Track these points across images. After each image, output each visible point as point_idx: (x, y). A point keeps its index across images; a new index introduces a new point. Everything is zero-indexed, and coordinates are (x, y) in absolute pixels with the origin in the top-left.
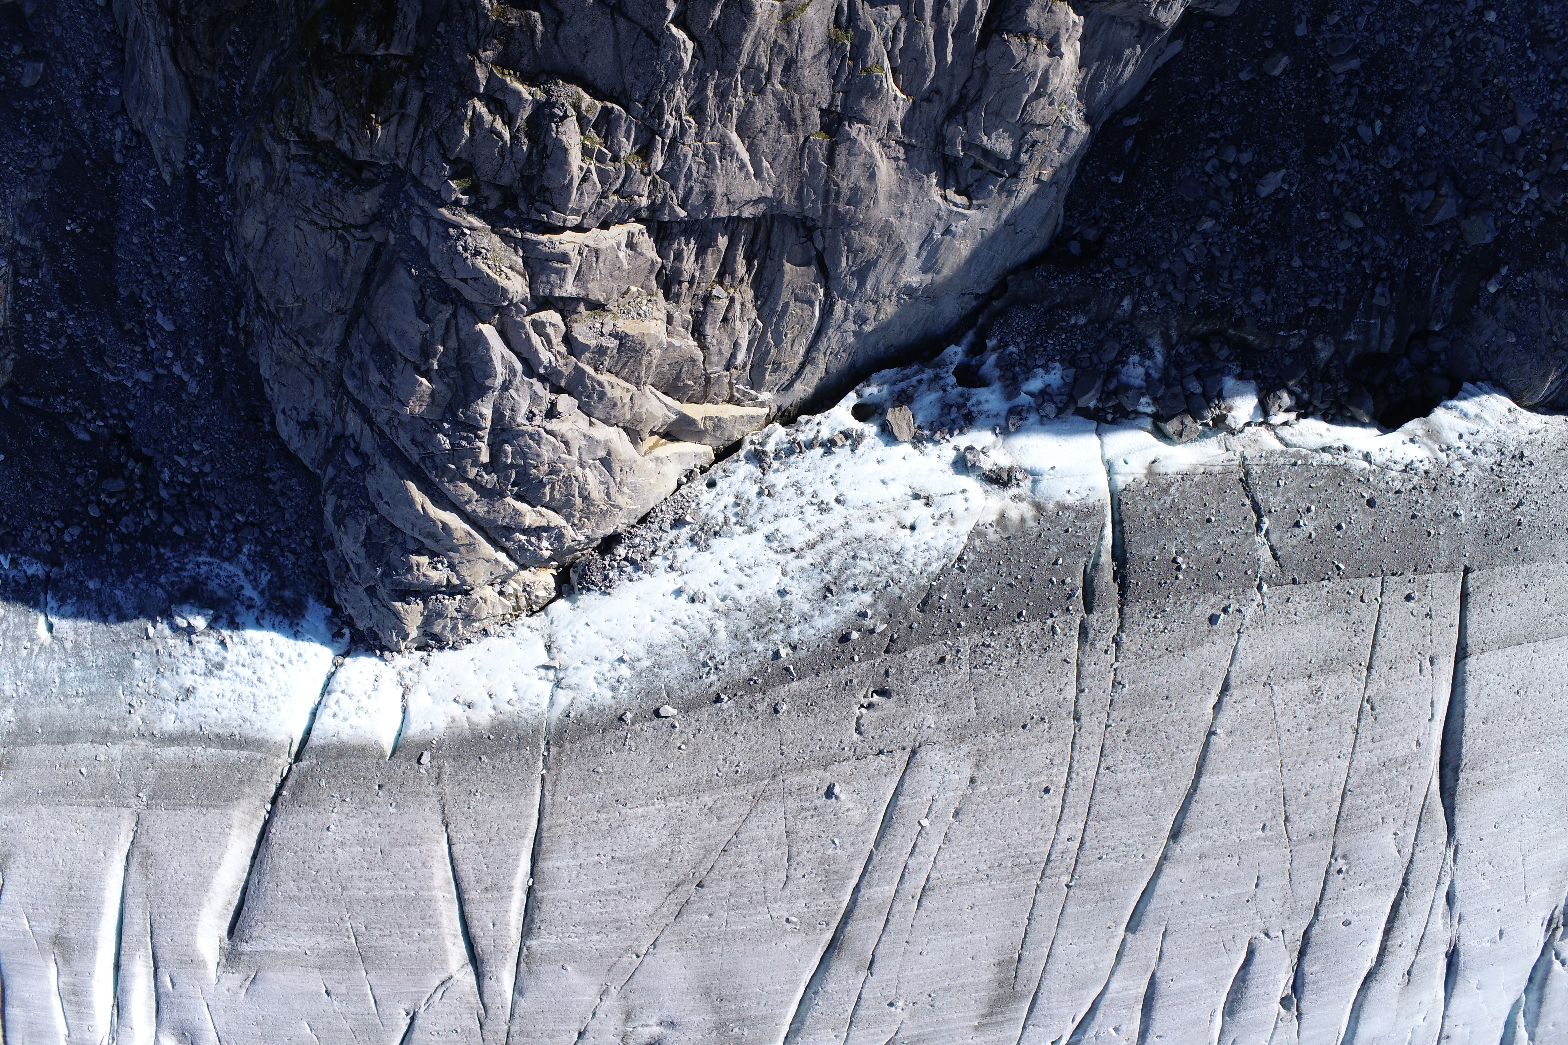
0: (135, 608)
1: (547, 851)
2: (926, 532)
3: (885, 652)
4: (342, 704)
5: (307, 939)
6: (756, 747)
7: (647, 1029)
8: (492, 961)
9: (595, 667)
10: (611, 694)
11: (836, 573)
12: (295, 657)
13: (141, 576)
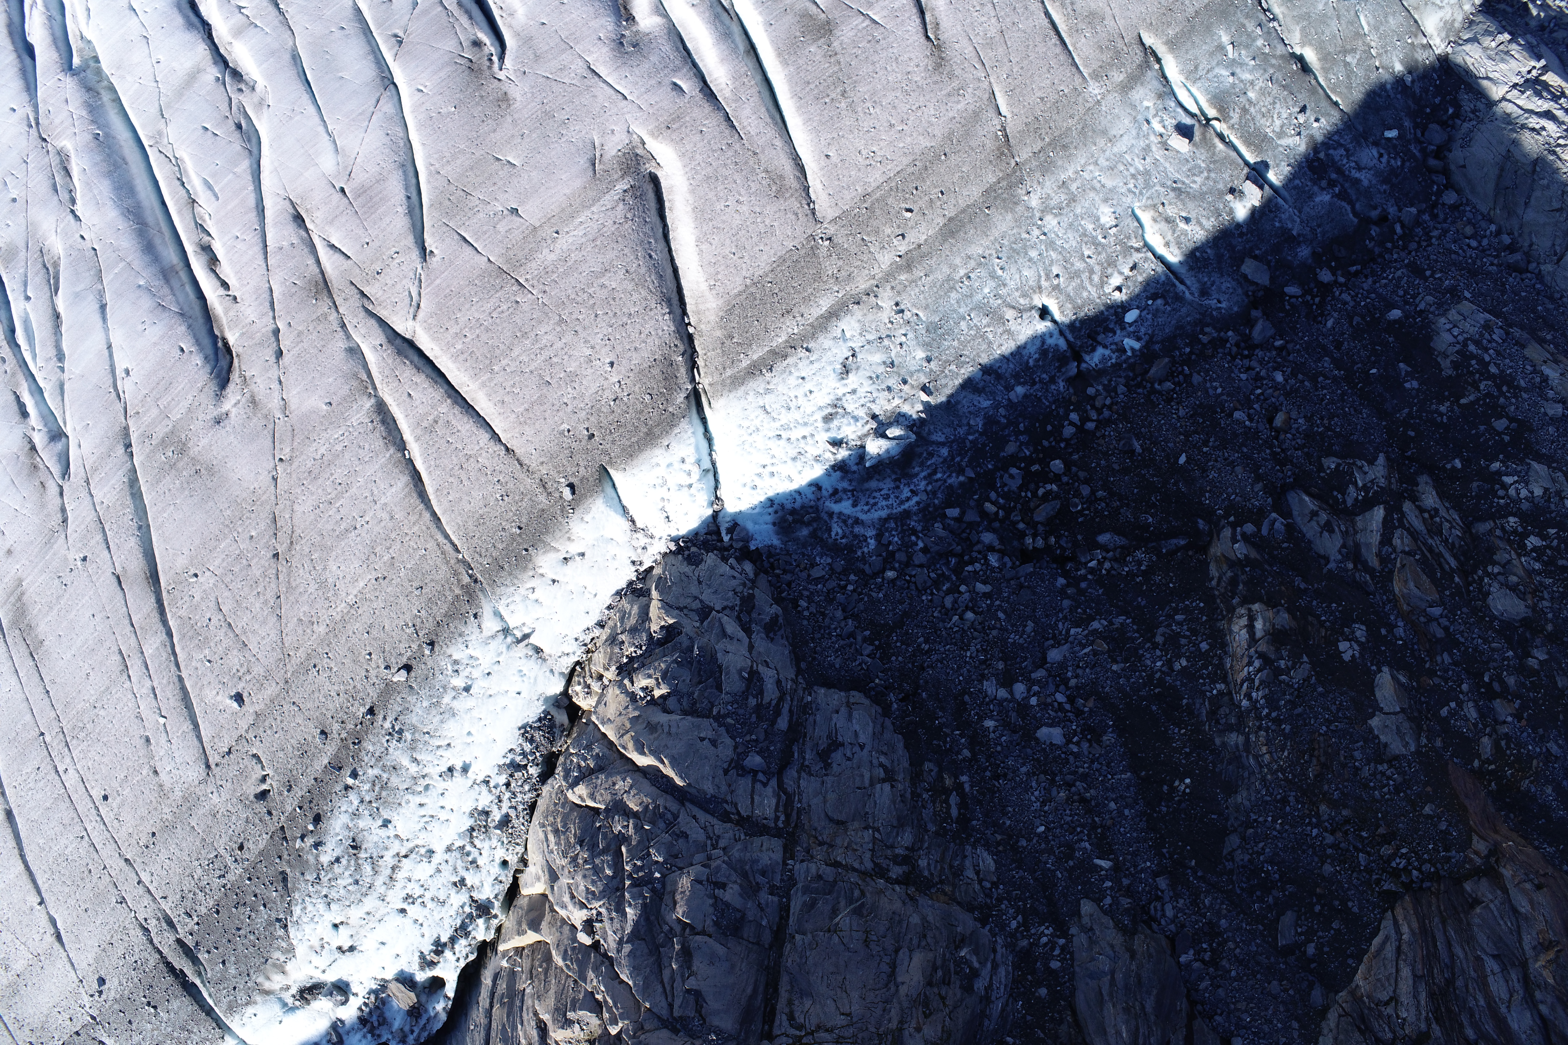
0: (958, 403)
1: (410, 493)
2: (323, 929)
3: (282, 828)
4: (685, 475)
5: (564, 247)
6: (316, 694)
7: (233, 401)
8: (390, 362)
9: (486, 666)
10: (455, 657)
11: (360, 862)
12: (758, 482)
13: (971, 438)
